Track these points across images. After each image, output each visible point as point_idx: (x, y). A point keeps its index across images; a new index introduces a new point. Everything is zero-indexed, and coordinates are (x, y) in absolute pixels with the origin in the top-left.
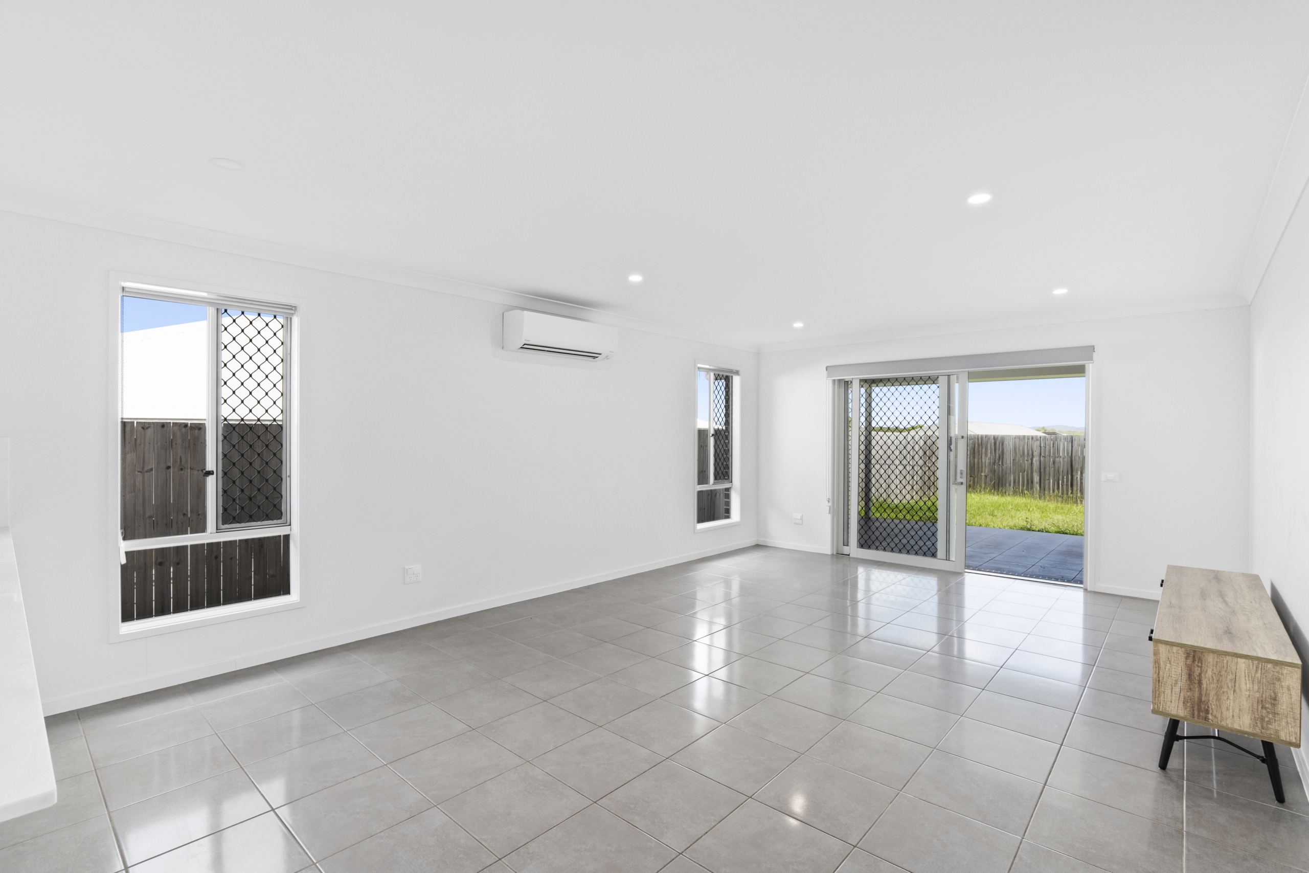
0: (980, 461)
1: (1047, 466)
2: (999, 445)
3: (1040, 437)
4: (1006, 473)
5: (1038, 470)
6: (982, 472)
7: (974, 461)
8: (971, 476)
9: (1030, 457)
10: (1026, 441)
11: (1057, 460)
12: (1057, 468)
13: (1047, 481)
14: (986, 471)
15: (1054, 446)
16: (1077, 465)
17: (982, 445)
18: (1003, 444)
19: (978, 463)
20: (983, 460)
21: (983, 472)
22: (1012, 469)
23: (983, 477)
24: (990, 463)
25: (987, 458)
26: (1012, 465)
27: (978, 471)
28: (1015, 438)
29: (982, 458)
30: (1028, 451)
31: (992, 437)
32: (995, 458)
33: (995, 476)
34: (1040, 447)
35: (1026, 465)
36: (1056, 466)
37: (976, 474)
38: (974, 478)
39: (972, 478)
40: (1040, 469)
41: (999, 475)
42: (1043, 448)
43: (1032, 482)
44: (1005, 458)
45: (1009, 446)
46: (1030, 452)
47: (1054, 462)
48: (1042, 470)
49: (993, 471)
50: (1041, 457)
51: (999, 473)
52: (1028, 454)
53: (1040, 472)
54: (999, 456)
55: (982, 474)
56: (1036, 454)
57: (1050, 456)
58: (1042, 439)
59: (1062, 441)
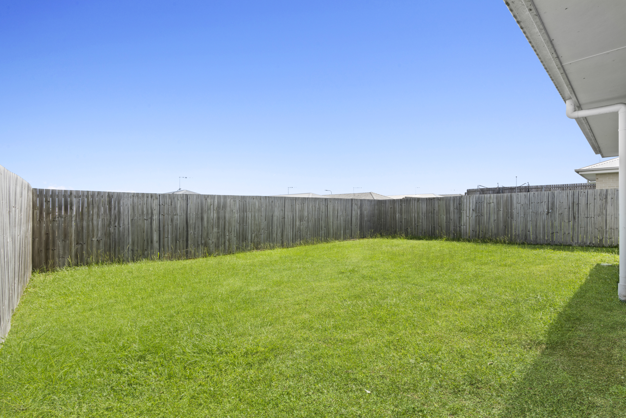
0: (91, 223)
1: (166, 224)
2: (115, 204)
3: (159, 196)
4: (124, 235)
5: (158, 229)
6: (93, 237)
7: (82, 224)
8: (77, 244)
9: (150, 216)
10: (146, 199)
11: (175, 217)
12: (175, 225)
13: (166, 239)
14: (99, 235)
15: (172, 204)
16: (191, 222)
17: (93, 204)
18: (119, 203)
19: (88, 226)
20: (95, 223)
21: (95, 237)
22: (130, 229)
23: (95, 243)
24: (103, 225)
25: (100, 220)
26: (130, 226)
27: (88, 236)
28: (133, 196)
29: (92, 219)
30: (147, 210)
31: (107, 195)
32: (110, 219)
33: (110, 239)
34: (159, 205)
35: (146, 224)
36: (174, 223)
37: (85, 240)
38: (82, 246)
39: (79, 246)
40: (160, 228)
41: (115, 238)
42: (162, 206)
43: (152, 242)
44: (122, 219)
45: (126, 204)
46: (150, 211)
47: (172, 220)
48: (161, 229)
49: (108, 235)
50: (161, 215)
51: (115, 236)
52: (147, 213)
53: (160, 231)
54: (115, 218)
55: (94, 239)
56: (155, 212)
57: (168, 215)
58: (161, 197)
59: (179, 199)
